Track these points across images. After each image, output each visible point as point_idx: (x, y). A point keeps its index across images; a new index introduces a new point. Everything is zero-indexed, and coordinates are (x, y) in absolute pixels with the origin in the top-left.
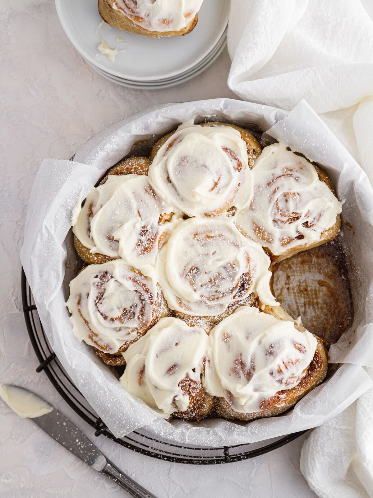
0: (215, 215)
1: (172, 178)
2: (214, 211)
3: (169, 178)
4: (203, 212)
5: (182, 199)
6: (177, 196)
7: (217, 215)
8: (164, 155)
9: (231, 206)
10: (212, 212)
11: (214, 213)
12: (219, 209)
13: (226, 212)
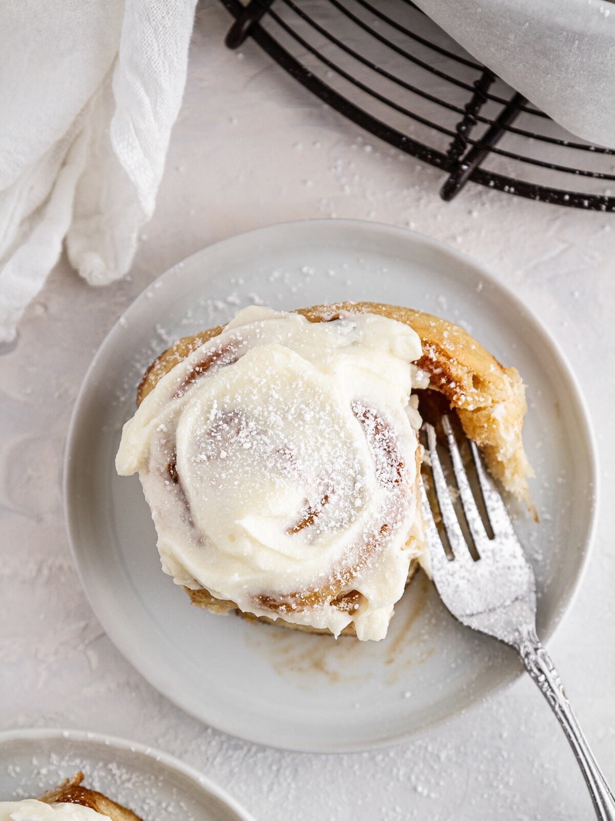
0: (294, 606)
1: (183, 468)
2: (293, 596)
3: (174, 466)
4: (257, 592)
5: (200, 541)
6: (188, 528)
7: (300, 608)
8: (175, 395)
9: (346, 590)
10: (283, 596)
11: (290, 600)
12: (308, 594)
13: (327, 603)
